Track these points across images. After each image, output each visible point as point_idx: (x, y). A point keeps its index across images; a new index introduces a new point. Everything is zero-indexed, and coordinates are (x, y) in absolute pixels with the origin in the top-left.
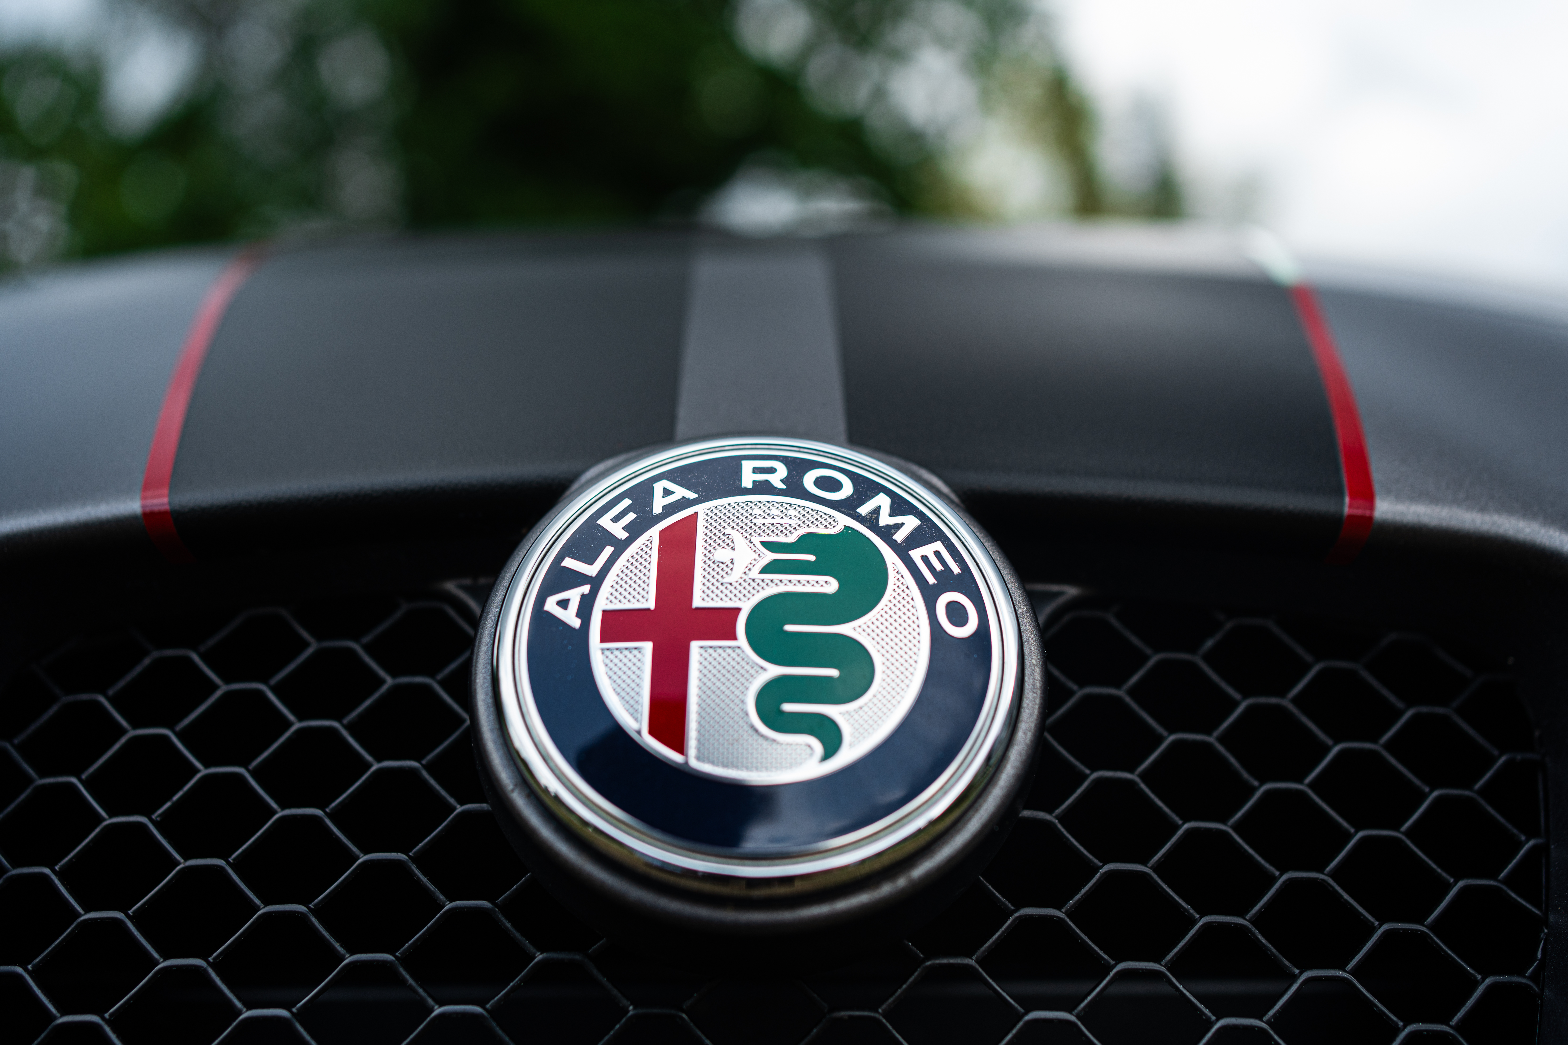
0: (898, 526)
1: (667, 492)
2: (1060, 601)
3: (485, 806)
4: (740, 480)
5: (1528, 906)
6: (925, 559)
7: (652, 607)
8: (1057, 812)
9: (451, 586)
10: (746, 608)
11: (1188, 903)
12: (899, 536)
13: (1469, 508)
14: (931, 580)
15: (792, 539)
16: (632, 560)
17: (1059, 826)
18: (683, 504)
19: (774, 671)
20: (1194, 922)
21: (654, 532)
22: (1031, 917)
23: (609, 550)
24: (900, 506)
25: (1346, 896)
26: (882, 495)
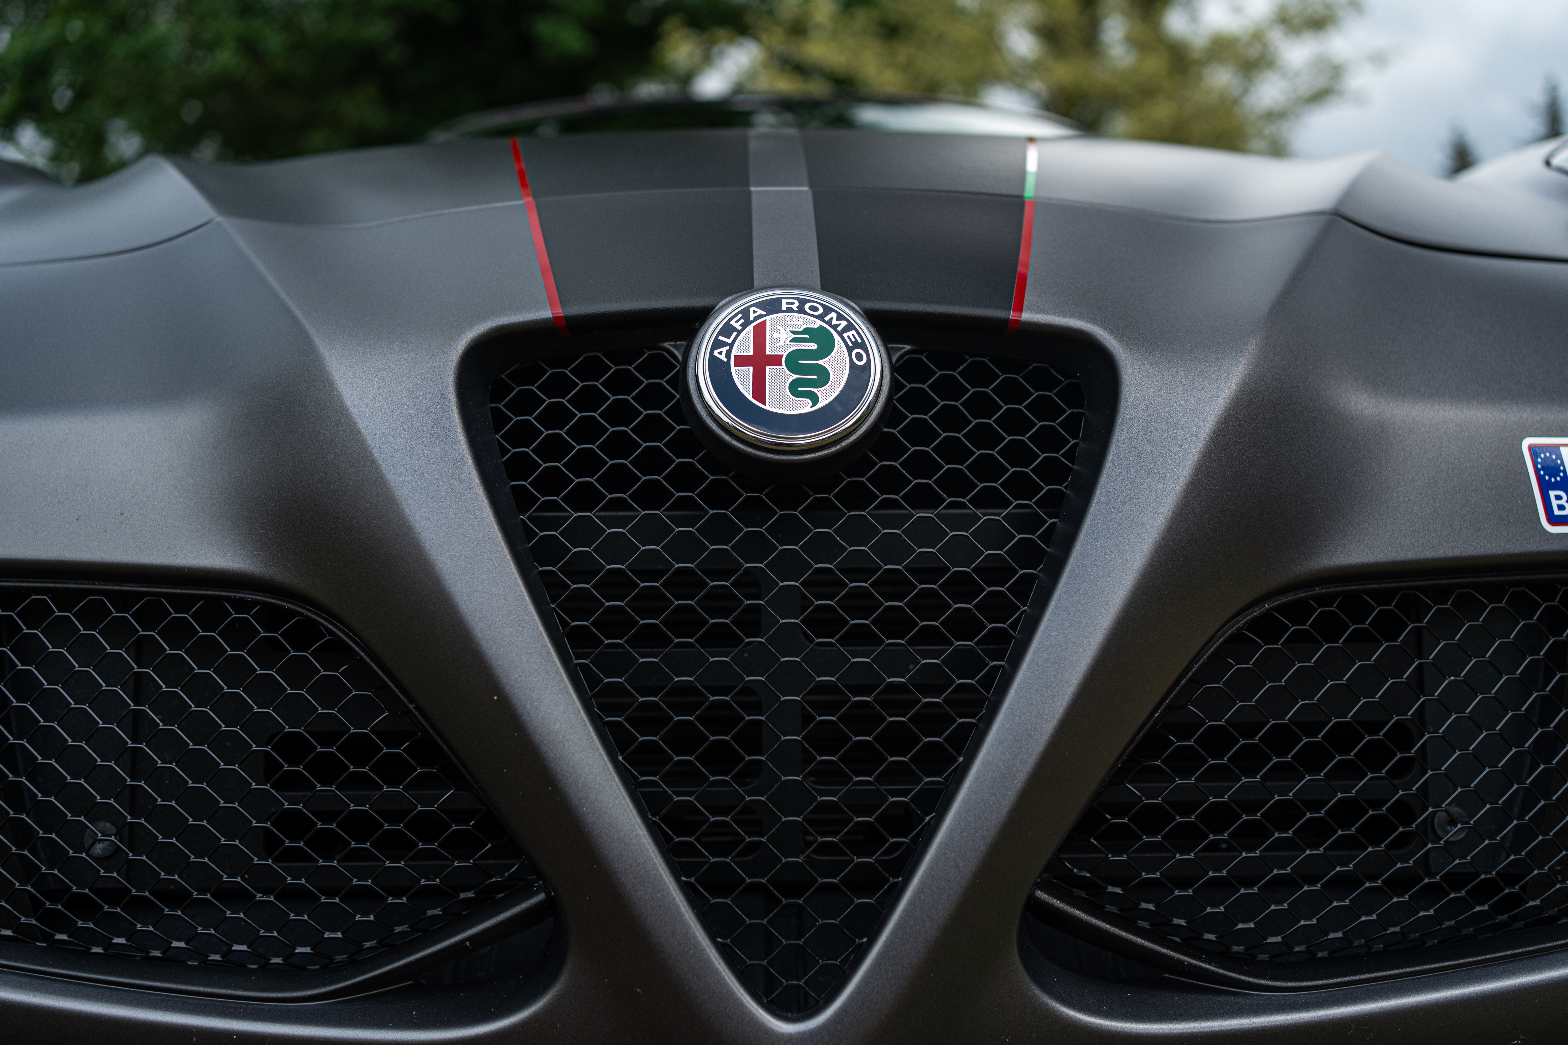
0: (839, 325)
1: (755, 312)
2: (904, 350)
3: (688, 427)
4: (781, 307)
5: (1068, 463)
6: (848, 337)
7: (752, 354)
8: (897, 429)
9: (666, 345)
10: (785, 354)
11: (942, 461)
12: (839, 329)
13: (1059, 316)
14: (850, 345)
15: (801, 329)
16: (744, 337)
17: (897, 434)
18: (761, 316)
19: (795, 376)
20: (944, 467)
21: (751, 328)
22: (885, 465)
23: (735, 334)
24: (840, 317)
25: (1001, 459)
26: (833, 313)
